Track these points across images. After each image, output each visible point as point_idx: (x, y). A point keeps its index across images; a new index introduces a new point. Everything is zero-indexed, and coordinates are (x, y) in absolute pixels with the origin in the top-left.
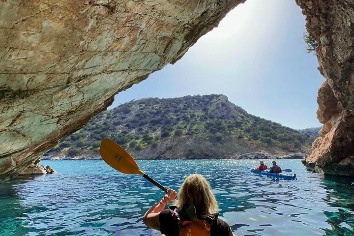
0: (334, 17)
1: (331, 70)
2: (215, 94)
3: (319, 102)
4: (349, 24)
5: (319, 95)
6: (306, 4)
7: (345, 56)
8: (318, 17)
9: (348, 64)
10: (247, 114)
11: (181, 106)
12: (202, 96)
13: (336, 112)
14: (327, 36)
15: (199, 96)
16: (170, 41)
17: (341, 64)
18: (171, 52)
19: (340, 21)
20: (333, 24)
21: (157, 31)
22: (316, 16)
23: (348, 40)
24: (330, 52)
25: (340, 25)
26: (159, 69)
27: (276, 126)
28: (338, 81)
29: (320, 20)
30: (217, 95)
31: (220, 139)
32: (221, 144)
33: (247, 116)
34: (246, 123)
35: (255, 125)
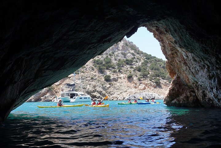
1: (166, 56)
7: (169, 53)
9: (172, 55)
14: (162, 43)
28: (170, 61)
31: (108, 79)
32: (110, 84)
33: (138, 54)
34: (137, 62)
35: (145, 63)
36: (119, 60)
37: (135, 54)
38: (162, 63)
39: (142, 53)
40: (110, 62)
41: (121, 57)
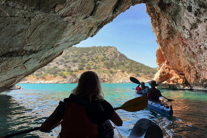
0: (161, 21)
1: (160, 42)
2: (110, 46)
3: (156, 55)
4: (166, 24)
5: (157, 52)
6: (151, 14)
7: (165, 37)
8: (155, 19)
9: (167, 40)
10: (127, 58)
11: (90, 52)
12: (102, 47)
13: (164, 61)
14: (159, 28)
15: (100, 47)
16: (92, 29)
17: (164, 40)
18: (92, 32)
19: (163, 23)
20: (161, 23)
21: (87, 26)
22: (154, 19)
23: (166, 31)
24: (160, 35)
25: (163, 24)
26: (85, 39)
27: (142, 65)
28: (163, 47)
29: (156, 21)
30: (111, 46)
31: (111, 72)
32: (112, 75)
33: (127, 60)
34: (126, 64)
35: (131, 64)
36: (117, 63)
37: (125, 60)
38: (139, 64)
39: (129, 59)
40: (113, 63)
41: (118, 61)
